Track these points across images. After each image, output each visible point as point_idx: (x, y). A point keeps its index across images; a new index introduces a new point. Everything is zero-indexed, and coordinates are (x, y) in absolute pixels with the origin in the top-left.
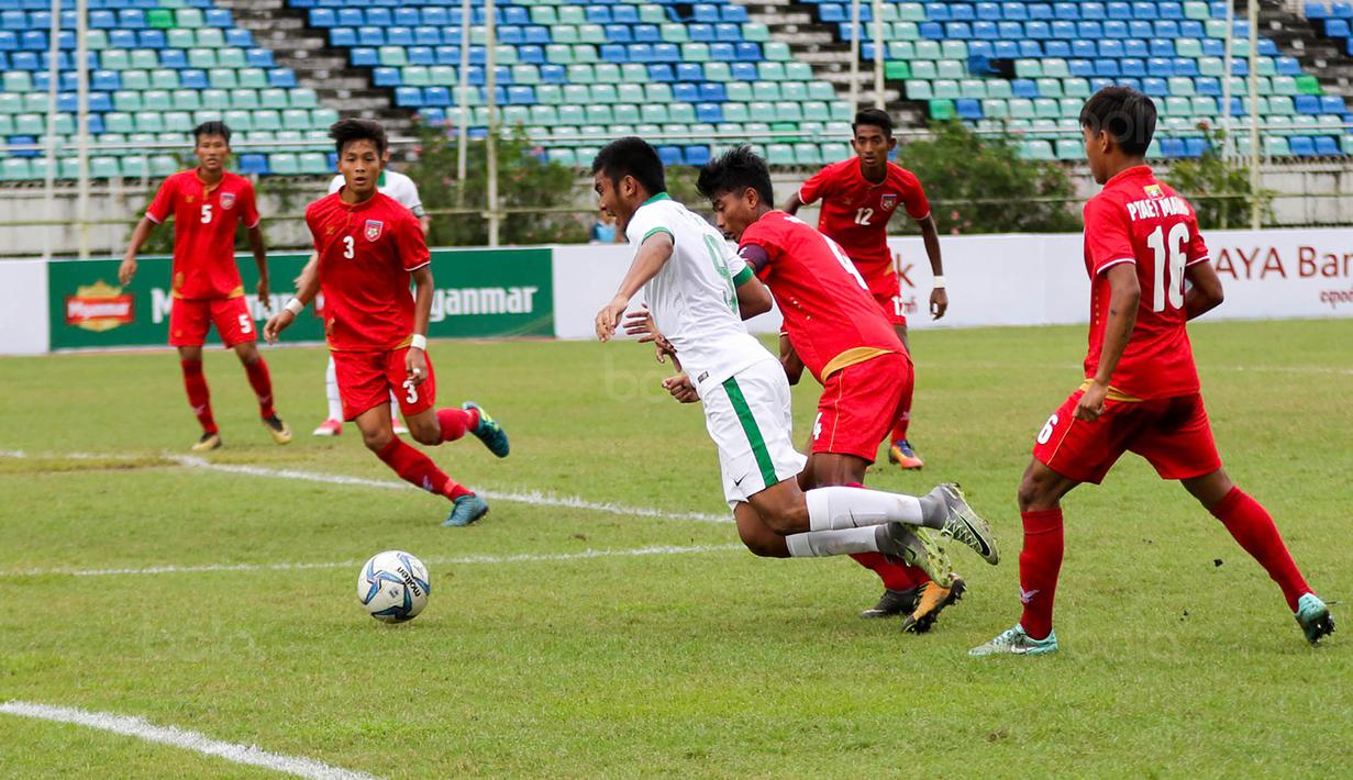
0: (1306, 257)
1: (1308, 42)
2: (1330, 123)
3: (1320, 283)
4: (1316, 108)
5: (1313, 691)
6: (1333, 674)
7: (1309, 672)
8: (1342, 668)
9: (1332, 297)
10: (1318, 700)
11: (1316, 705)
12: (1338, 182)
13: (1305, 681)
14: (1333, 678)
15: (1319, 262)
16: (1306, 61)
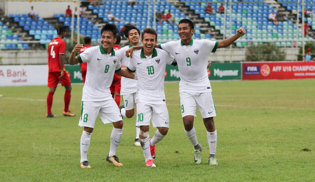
0: (9, 72)
1: (10, 23)
2: (15, 41)
3: (12, 78)
4: (12, 38)
5: (5, 173)
6: (10, 169)
7: (5, 169)
8: (12, 168)
9: (15, 81)
10: (6, 175)
11: (6, 177)
12: (16, 55)
13: (4, 171)
14: (10, 170)
15: (12, 73)
16: (9, 27)
